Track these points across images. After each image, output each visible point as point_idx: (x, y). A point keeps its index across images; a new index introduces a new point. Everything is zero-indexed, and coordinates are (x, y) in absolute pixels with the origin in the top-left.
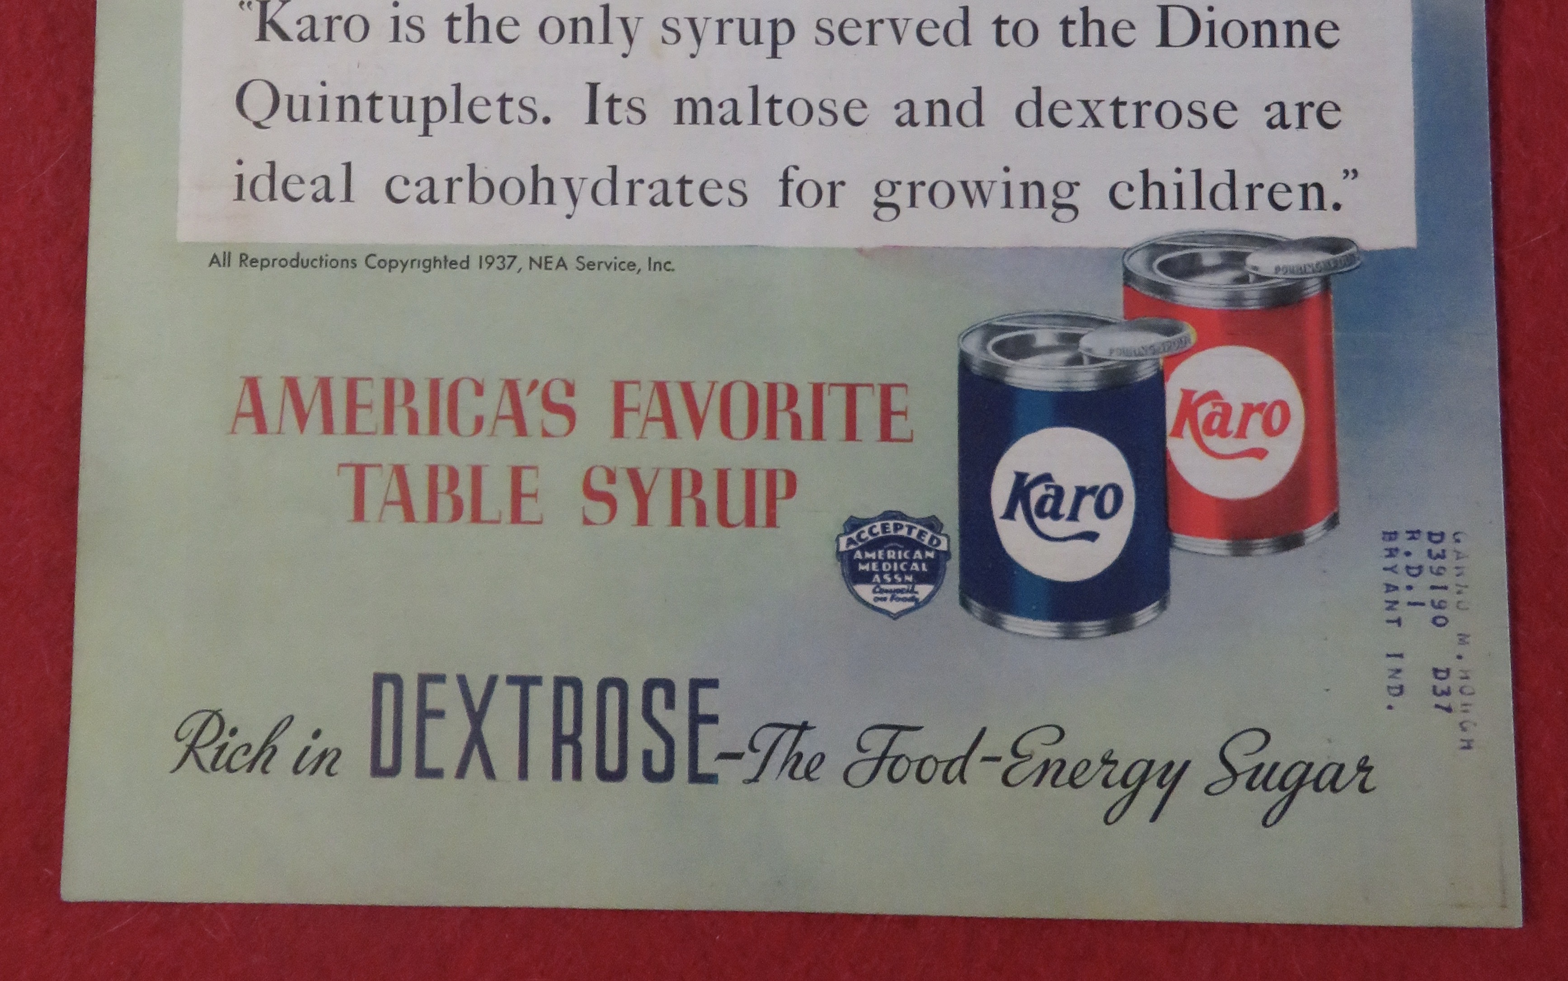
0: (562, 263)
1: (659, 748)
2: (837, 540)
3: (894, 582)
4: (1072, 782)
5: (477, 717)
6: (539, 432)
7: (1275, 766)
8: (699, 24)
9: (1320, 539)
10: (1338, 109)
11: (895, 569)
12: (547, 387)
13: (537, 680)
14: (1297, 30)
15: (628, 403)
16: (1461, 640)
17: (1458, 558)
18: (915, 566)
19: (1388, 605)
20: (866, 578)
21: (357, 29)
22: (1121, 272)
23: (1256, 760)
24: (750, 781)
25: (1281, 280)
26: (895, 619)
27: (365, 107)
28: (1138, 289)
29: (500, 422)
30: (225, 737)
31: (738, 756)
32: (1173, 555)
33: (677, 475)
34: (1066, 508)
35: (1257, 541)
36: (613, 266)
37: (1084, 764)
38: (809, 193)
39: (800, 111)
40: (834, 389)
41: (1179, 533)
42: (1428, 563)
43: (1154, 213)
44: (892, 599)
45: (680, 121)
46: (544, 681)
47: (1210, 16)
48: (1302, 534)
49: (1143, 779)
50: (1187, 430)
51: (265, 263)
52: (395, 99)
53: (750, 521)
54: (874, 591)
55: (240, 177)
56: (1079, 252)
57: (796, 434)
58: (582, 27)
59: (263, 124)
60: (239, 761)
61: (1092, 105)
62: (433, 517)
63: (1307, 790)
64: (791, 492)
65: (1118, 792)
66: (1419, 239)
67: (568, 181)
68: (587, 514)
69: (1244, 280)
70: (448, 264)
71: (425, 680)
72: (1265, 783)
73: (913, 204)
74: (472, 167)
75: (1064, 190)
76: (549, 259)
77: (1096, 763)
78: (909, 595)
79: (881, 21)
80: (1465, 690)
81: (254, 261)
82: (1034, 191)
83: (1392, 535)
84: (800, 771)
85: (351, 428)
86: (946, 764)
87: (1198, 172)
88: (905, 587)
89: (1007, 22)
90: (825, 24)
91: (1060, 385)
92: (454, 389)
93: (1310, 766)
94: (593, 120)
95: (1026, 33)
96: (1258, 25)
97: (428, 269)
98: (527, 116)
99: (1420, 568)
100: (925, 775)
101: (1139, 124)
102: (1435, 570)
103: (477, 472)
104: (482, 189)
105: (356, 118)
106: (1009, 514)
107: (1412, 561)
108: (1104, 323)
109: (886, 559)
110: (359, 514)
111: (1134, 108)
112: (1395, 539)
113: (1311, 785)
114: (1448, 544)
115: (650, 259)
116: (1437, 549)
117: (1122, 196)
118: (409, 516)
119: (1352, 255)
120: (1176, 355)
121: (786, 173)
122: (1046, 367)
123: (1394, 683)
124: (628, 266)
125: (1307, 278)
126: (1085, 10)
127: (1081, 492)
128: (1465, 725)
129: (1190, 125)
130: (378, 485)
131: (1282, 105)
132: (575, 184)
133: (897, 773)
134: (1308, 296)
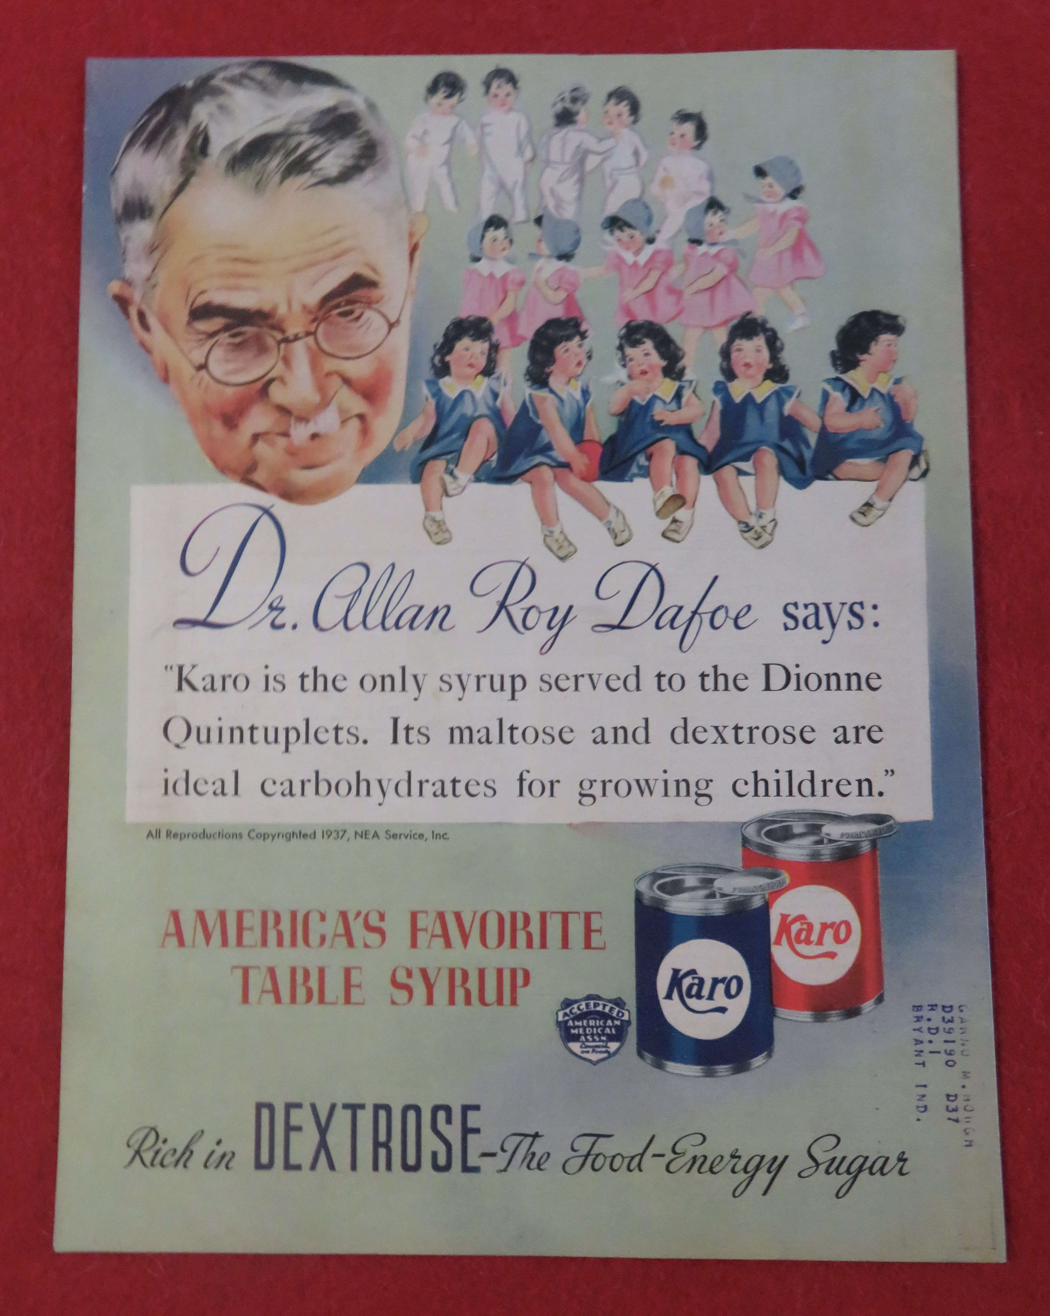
0: (376, 835)
1: (442, 1149)
2: (557, 1014)
3: (594, 1041)
4: (711, 1170)
5: (323, 1131)
6: (362, 944)
7: (844, 1158)
8: (464, 678)
9: (870, 1011)
10: (881, 730)
11: (595, 1032)
12: (367, 915)
13: (362, 1107)
14: (854, 679)
15: (420, 925)
16: (964, 1075)
17: (962, 1022)
18: (608, 1031)
19: (916, 1053)
20: (576, 1038)
21: (241, 683)
22: (741, 838)
23: (831, 1155)
24: (501, 1171)
25: (845, 842)
26: (594, 1065)
27: (247, 734)
28: (751, 849)
29: (337, 939)
30: (160, 1144)
31: (493, 1155)
32: (777, 1023)
33: (452, 972)
34: (705, 992)
35: (831, 1012)
36: (409, 836)
37: (719, 1158)
38: (537, 788)
39: (530, 735)
40: (554, 915)
41: (778, 1007)
42: (942, 1025)
43: (762, 799)
44: (593, 1051)
45: (452, 741)
46: (367, 1106)
47: (797, 671)
48: (860, 1008)
49: (758, 1168)
50: (784, 939)
51: (183, 836)
52: (266, 729)
53: (500, 1001)
54: (581, 1047)
55: (166, 780)
56: (712, 825)
57: (530, 945)
58: (388, 681)
59: (181, 745)
60: (169, 1160)
61: (721, 729)
62: (293, 1000)
63: (865, 1175)
64: (526, 982)
65: (742, 1176)
66: (935, 814)
67: (380, 782)
68: (393, 998)
69: (820, 842)
70: (302, 836)
71: (289, 1107)
72: (837, 1169)
73: (604, 795)
74: (317, 773)
75: (702, 785)
76: (367, 832)
77: (727, 1158)
78: (604, 1049)
79: (583, 676)
80: (967, 1108)
81: (175, 835)
82: (683, 786)
83: (918, 1008)
84: (534, 1164)
85: (240, 943)
86: (629, 1159)
87: (790, 773)
88: (601, 1044)
89: (664, 676)
90: (546, 678)
91: (702, 911)
92: (306, 917)
93: (866, 1158)
94: (395, 741)
95: (677, 683)
96: (828, 676)
97: (289, 839)
98: (353, 739)
99: (937, 1029)
100: (615, 1166)
101: (751, 741)
102: (947, 1031)
103: (322, 971)
104: (323, 787)
105: (242, 740)
106: (669, 996)
107: (932, 1024)
108: (729, 871)
109: (589, 1026)
110: (245, 999)
111: (748, 731)
112: (921, 1010)
113: (867, 1171)
114: (955, 1013)
115: (433, 832)
116: (948, 1016)
117: (741, 788)
118: (278, 1000)
119: (891, 825)
120: (777, 891)
121: (521, 775)
122: (691, 900)
123: (921, 1104)
124: (419, 836)
125: (862, 841)
126: (715, 667)
127: (716, 981)
128: (968, 1131)
129: (785, 742)
130: (257, 980)
131: (844, 728)
132: (385, 784)
133: (597, 1166)
134: (862, 853)
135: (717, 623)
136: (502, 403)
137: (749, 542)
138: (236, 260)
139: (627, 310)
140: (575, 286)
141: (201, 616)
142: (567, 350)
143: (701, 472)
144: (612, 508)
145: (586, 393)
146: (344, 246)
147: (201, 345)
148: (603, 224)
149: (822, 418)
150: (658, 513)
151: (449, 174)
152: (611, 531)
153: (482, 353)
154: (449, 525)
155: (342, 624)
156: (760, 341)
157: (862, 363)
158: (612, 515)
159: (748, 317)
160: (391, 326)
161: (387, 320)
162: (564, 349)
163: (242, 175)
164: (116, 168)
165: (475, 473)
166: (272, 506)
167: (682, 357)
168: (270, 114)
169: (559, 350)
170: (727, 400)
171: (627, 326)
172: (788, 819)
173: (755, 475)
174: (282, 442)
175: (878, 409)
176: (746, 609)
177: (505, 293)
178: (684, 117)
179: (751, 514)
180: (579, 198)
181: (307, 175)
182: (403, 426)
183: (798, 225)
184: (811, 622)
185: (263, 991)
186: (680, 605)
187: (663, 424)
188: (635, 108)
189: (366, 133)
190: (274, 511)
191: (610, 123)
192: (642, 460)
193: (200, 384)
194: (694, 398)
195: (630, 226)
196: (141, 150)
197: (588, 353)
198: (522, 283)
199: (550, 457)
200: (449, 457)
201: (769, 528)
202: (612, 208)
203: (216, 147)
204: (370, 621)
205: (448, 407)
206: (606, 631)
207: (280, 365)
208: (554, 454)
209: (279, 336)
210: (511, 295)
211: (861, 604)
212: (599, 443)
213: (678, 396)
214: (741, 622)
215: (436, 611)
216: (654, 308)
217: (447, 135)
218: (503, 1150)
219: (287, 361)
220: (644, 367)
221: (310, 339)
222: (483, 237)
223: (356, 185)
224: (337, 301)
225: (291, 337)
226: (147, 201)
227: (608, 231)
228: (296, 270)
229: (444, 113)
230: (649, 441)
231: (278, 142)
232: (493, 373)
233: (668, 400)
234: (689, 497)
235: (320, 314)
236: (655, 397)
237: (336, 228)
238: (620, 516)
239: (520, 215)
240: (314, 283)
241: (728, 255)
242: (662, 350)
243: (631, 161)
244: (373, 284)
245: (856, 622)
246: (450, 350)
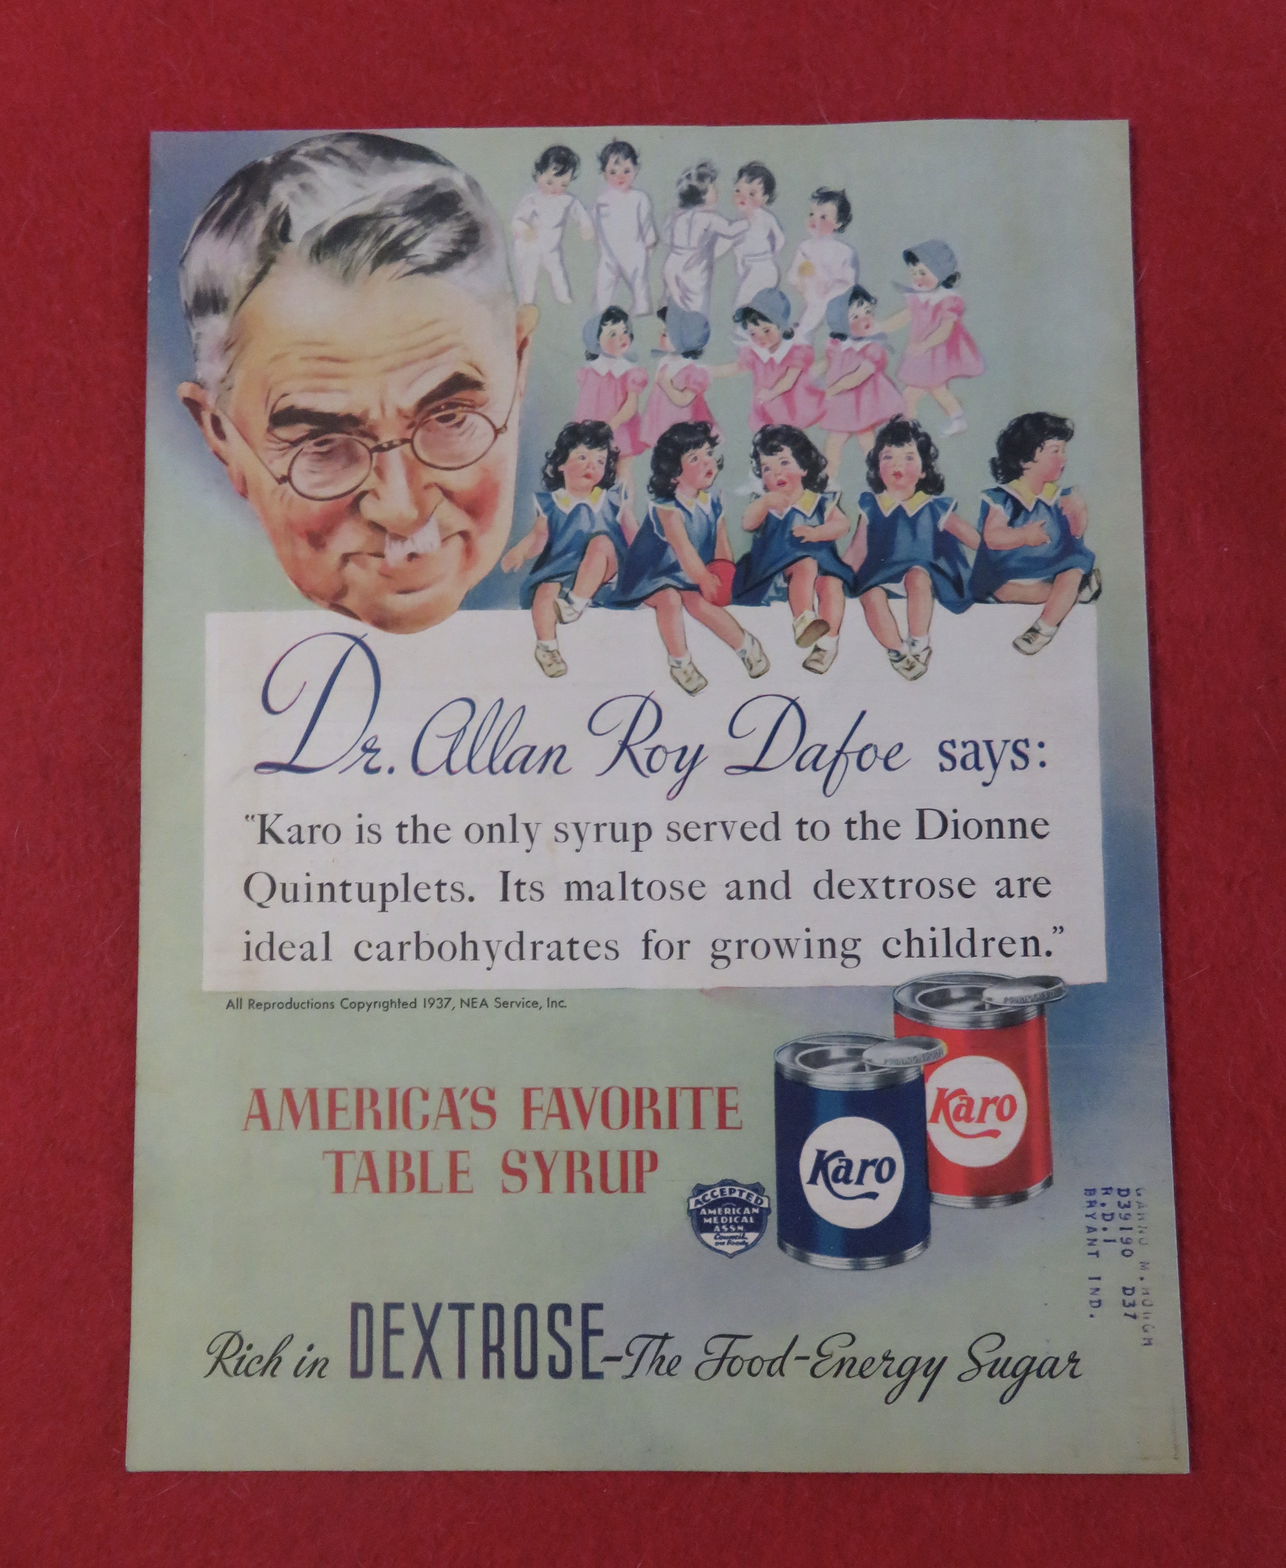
0: (484, 1003)
1: (560, 1354)
2: (688, 1201)
3: (729, 1231)
4: (861, 1373)
5: (427, 1334)
6: (470, 1125)
7: (1009, 1359)
8: (582, 827)
9: (1038, 1196)
10: (1049, 883)
12: (475, 1093)
13: (471, 1306)
14: (1018, 826)
15: (534, 1103)
16: (1143, 1266)
17: (1139, 1207)
18: (745, 1220)
19: (1089, 1242)
20: (710, 1228)
21: (332, 834)
22: (893, 1003)
23: (994, 1356)
24: (627, 1377)
25: (1009, 1008)
26: (730, 1258)
27: (338, 891)
28: (904, 1016)
29: (441, 1120)
30: (244, 1351)
31: (618, 1359)
32: (933, 1209)
33: (570, 1155)
34: (854, 1176)
35: (994, 1197)
36: (522, 1004)
37: (870, 1360)
38: (664, 949)
39: (657, 890)
40: (684, 1091)
41: (936, 1192)
42: (1117, 1210)
43: (916, 960)
44: (729, 1243)
45: (569, 898)
46: (476, 1307)
47: (955, 816)
48: (1026, 1192)
49: (913, 1370)
50: (942, 1117)
51: (267, 1006)
52: (360, 885)
53: (624, 1188)
54: (715, 1238)
55: (248, 944)
56: (861, 989)
57: (657, 1124)
58: (496, 831)
59: (264, 904)
60: (255, 1368)
61: (870, 882)
62: (393, 1189)
63: (1032, 1377)
64: (654, 1166)
65: (896, 1380)
66: (1109, 976)
67: (488, 943)
68: (505, 1185)
69: (981, 1008)
70: (401, 1004)
71: (389, 1307)
72: (1001, 1372)
73: (740, 956)
74: (418, 934)
75: (849, 944)
76: (474, 1000)
77: (879, 1360)
78: (741, 1241)
79: (715, 823)
80: (1147, 1303)
81: (259, 1005)
82: (828, 946)
83: (1091, 1192)
84: (663, 1369)
85: (332, 1125)
86: (770, 1362)
87: (947, 930)
88: (738, 1234)
89: (806, 823)
90: (674, 827)
91: (849, 1086)
92: (407, 1096)
93: (1034, 1359)
94: (505, 898)
95: (820, 830)
96: (989, 822)
97: (386, 1009)
98: (458, 896)
99: (1112, 1214)
100: (754, 1370)
101: (904, 896)
102: (1122, 1216)
103: (424, 1156)
104: (425, 950)
105: (332, 899)
107: (1106, 1210)
108: (880, 1041)
109: (723, 1214)
110: (339, 1188)
111: (900, 884)
112: (1094, 1194)
113: (1035, 1373)
114: (1132, 1197)
115: (549, 999)
116: (1124, 1201)
117: (892, 948)
118: (376, 1189)
119: (1060, 989)
120: (934, 1063)
121: (647, 935)
122: (838, 1073)
123: (1094, 1298)
124: (533, 1004)
125: (1028, 1006)
126: (863, 813)
128: (1146, 1328)
129: (941, 896)
130: (352, 1166)
131: (1008, 880)
132: (494, 945)
133: (734, 1370)
134: (1028, 1019)
135: (865, 764)
136: (623, 518)
137: (900, 673)
138: (322, 358)
139: (762, 413)
140: (703, 386)
141: (286, 760)
142: (695, 459)
143: (845, 595)
144: (747, 635)
145: (716, 506)
146: (442, 342)
147: (285, 454)
148: (734, 317)
149: (982, 534)
150: (798, 642)
151: (562, 260)
152: (746, 661)
153: (600, 462)
154: (564, 655)
155: (444, 767)
156: (911, 447)
157: (1025, 472)
158: (747, 644)
159: (899, 421)
160: (497, 432)
161: (494, 426)
162: (694, 456)
163: (327, 263)
164: (186, 254)
165: (593, 597)
166: (366, 635)
167: (825, 466)
168: (360, 194)
169: (687, 459)
170: (875, 513)
171: (763, 431)
172: (945, 983)
173: (907, 597)
174: (375, 563)
175: (1044, 523)
176: (897, 748)
177: (626, 395)
178: (825, 196)
179: (902, 641)
180: (708, 287)
181: (403, 261)
182: (511, 545)
183: (954, 317)
184: (970, 762)
185: (359, 1179)
186: (823, 743)
187: (802, 541)
188: (769, 186)
189: (468, 214)
190: (366, 640)
191: (743, 203)
192: (780, 581)
193: (282, 498)
194: (838, 511)
195: (765, 319)
196: (214, 235)
197: (718, 462)
198: (644, 383)
199: (678, 580)
200: (563, 579)
201: (923, 658)
202: (745, 299)
203: (298, 232)
204: (477, 764)
205: (561, 524)
206: (741, 774)
207: (373, 476)
208: (681, 575)
209: (371, 444)
210: (631, 396)
211: (1026, 741)
212: (732, 563)
213: (820, 509)
214: (892, 763)
215: (550, 753)
216: (792, 411)
217: (558, 218)
218: (628, 1353)
219: (380, 472)
220: (782, 477)
221: (407, 446)
222: (600, 331)
223: (457, 273)
224: (435, 404)
225: (385, 446)
226: (221, 290)
227: (740, 324)
228: (391, 369)
229: (554, 193)
230: (788, 560)
231: (368, 227)
232: (613, 484)
233: (809, 515)
234: (833, 623)
235: (417, 420)
236: (794, 510)
237: (435, 322)
238: (756, 643)
239: (642, 306)
240: (409, 385)
241: (875, 351)
242: (803, 457)
243: (767, 246)
244: (477, 385)
245: (1020, 762)
246: (564, 459)
